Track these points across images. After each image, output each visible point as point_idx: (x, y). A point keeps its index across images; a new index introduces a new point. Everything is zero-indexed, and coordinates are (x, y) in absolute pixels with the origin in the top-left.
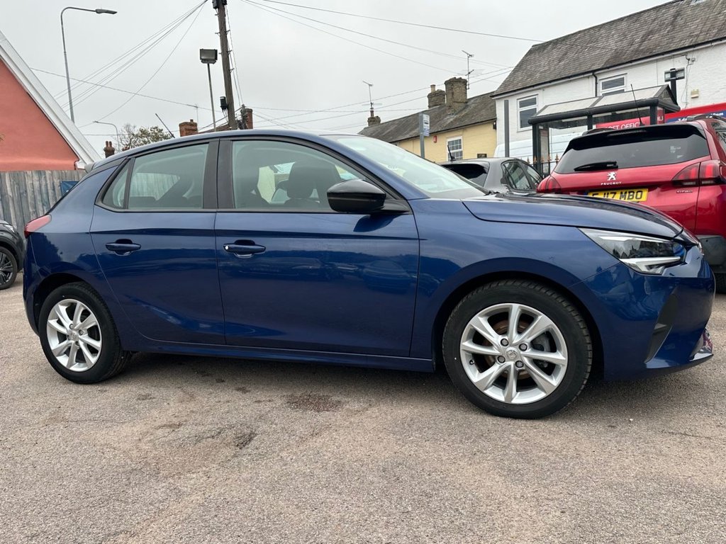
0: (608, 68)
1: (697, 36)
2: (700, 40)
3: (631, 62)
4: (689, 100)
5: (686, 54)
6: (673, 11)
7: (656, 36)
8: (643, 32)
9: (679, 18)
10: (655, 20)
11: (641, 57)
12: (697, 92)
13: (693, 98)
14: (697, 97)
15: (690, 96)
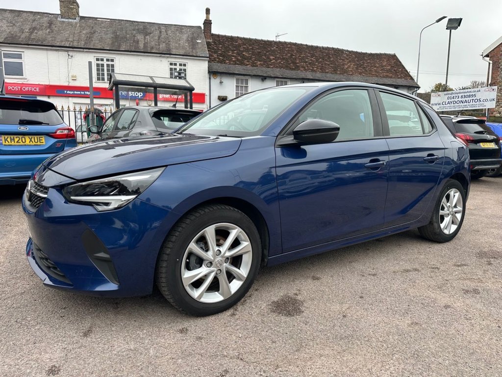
0: (9, 44)
1: (71, 41)
2: (75, 44)
3: (28, 45)
4: (71, 81)
5: (67, 51)
6: (45, 19)
7: (40, 32)
8: (28, 27)
9: (53, 26)
10: (34, 20)
11: (34, 43)
12: (75, 77)
13: (73, 80)
14: (75, 80)
15: (71, 78)
